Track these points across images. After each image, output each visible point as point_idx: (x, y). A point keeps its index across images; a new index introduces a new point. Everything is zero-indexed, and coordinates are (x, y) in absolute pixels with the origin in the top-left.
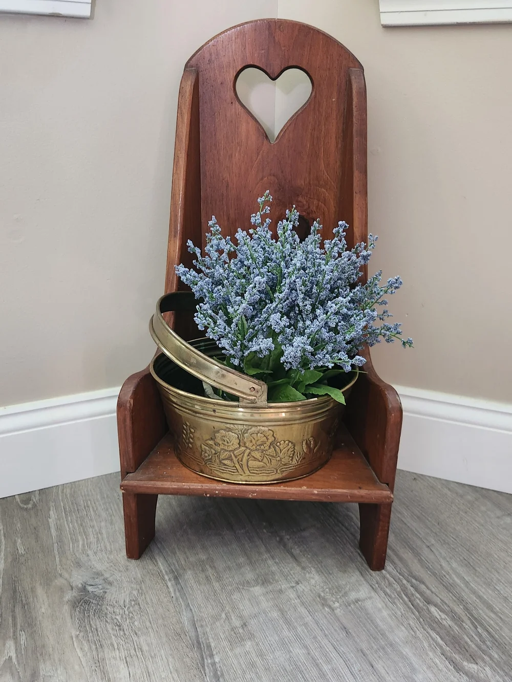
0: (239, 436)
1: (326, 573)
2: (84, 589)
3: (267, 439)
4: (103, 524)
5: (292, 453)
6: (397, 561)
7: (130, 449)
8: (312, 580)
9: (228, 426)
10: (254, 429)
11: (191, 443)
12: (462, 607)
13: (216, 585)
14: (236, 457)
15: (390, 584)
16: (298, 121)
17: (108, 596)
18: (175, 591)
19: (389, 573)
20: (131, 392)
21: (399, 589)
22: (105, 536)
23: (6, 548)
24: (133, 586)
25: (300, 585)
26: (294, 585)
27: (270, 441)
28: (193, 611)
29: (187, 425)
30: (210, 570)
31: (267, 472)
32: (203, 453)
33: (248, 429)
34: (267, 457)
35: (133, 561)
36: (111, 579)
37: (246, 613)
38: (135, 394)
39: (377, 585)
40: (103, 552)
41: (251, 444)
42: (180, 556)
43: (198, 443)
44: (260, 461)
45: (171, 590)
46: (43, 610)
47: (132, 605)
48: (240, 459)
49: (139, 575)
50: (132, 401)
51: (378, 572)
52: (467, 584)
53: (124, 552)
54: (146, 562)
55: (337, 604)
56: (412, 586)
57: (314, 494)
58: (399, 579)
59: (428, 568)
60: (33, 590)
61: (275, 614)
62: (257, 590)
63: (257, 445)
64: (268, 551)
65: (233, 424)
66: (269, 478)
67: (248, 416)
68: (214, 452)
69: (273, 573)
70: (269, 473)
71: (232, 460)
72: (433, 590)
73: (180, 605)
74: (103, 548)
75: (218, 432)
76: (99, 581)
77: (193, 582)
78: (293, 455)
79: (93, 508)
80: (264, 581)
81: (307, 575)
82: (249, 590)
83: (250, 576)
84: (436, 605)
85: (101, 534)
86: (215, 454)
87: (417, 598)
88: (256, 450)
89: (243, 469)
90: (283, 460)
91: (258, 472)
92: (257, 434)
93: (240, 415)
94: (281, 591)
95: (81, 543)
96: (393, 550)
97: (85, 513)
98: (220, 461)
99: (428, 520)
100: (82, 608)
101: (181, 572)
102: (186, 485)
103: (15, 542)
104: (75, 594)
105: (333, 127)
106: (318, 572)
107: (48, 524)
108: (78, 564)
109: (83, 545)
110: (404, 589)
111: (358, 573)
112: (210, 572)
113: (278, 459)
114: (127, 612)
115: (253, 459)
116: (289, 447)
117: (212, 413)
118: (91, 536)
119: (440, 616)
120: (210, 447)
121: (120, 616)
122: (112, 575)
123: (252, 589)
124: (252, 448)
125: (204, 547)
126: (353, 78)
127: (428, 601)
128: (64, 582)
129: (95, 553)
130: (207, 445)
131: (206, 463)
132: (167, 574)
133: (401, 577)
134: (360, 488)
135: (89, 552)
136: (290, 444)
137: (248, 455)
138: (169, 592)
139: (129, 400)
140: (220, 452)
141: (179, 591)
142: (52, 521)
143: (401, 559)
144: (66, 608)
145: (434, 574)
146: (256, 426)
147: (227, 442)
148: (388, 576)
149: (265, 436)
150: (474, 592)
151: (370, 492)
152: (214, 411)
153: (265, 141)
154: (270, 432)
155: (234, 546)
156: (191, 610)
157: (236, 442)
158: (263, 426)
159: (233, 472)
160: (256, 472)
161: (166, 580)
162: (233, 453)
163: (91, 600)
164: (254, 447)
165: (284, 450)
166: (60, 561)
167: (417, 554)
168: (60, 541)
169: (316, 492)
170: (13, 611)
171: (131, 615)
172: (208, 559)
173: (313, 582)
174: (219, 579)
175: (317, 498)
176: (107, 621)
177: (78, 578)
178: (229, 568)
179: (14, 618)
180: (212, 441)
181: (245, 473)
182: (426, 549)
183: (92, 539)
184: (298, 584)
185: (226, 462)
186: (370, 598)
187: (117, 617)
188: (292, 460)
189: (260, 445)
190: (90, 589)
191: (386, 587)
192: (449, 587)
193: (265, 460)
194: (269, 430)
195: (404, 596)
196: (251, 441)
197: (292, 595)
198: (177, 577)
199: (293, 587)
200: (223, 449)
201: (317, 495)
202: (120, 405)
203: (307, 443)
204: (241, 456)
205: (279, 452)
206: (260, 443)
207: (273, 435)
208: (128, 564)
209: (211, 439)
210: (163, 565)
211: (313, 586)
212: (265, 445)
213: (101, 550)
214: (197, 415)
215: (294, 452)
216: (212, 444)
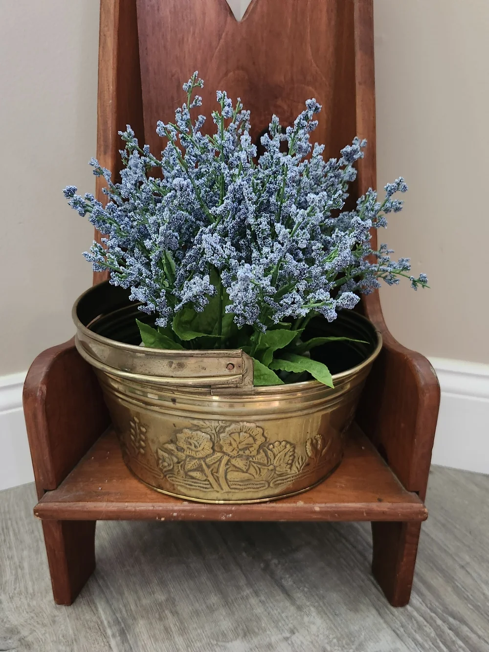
0: (213, 437)
1: (332, 614)
3: (255, 440)
4: (25, 553)
5: (291, 458)
7: (47, 457)
8: (312, 626)
9: (195, 422)
10: (233, 426)
11: (143, 448)
13: (179, 641)
14: (208, 467)
15: (420, 628)
19: (417, 610)
20: (43, 375)
21: (433, 634)
22: (27, 570)
24: (60, 648)
25: (297, 634)
26: (288, 636)
27: (259, 443)
29: (135, 422)
30: (169, 615)
31: (255, 486)
32: (160, 461)
33: (226, 427)
34: (255, 465)
35: (64, 608)
36: (30, 639)
38: (50, 378)
39: (402, 630)
40: (22, 597)
41: (231, 448)
42: (130, 598)
43: (154, 447)
44: (243, 472)
48: (215, 470)
49: (71, 632)
50: (44, 388)
51: (401, 609)
53: (51, 596)
54: (81, 610)
56: (450, 629)
57: (315, 512)
58: (431, 617)
59: (467, 599)
62: (237, 646)
63: (240, 450)
64: (250, 584)
65: (202, 419)
66: (257, 495)
67: (226, 409)
68: (175, 460)
69: (258, 619)
70: (258, 488)
71: (202, 471)
72: (480, 633)
74: (23, 589)
75: (180, 431)
76: (12, 643)
77: (145, 637)
78: (293, 460)
79: (14, 530)
80: (247, 631)
81: (306, 619)
82: (225, 648)
83: (226, 624)
85: (22, 568)
86: (178, 463)
87: (460, 647)
88: (240, 456)
89: (219, 485)
90: (278, 469)
91: (241, 487)
92: (239, 433)
93: (215, 407)
94: (270, 647)
98: (186, 474)
99: (456, 527)
101: (130, 622)
102: (130, 506)
106: (319, 613)
110: (441, 635)
111: (374, 612)
112: (171, 620)
113: (271, 467)
115: (234, 469)
116: (286, 450)
117: (171, 404)
118: (8, 572)
120: (170, 452)
122: (32, 631)
123: (229, 645)
124: (231, 454)
125: (163, 583)
129: (11, 598)
130: (166, 450)
131: (165, 476)
132: (110, 627)
133: (433, 615)
134: (380, 500)
135: (3, 598)
136: (288, 446)
137: (227, 464)
139: (40, 386)
140: (185, 460)
143: (429, 587)
146: (238, 422)
147: (195, 447)
148: (415, 614)
149: (251, 436)
151: (395, 505)
152: (174, 401)
154: (258, 429)
155: (204, 578)
157: (207, 445)
158: (248, 422)
159: (206, 488)
160: (238, 487)
161: (108, 637)
162: (204, 461)
164: (235, 452)
165: (280, 456)
167: (449, 579)
169: (317, 509)
172: (167, 600)
173: (314, 629)
174: (183, 631)
175: (319, 516)
178: (197, 613)
180: (172, 445)
181: (222, 489)
183: (9, 576)
184: (294, 633)
185: (194, 474)
188: (290, 468)
189: (245, 449)
191: (415, 631)
193: (252, 470)
194: (257, 427)
195: (440, 643)
196: (231, 444)
198: (124, 631)
199: (286, 639)
200: (189, 456)
201: (320, 512)
202: (28, 394)
203: (312, 444)
204: (216, 465)
205: (272, 458)
206: (244, 446)
207: (263, 434)
208: (56, 613)
209: (172, 442)
210: (105, 613)
211: (314, 635)
212: (251, 449)
213: (20, 593)
214: (149, 407)
215: (294, 457)
216: (173, 448)
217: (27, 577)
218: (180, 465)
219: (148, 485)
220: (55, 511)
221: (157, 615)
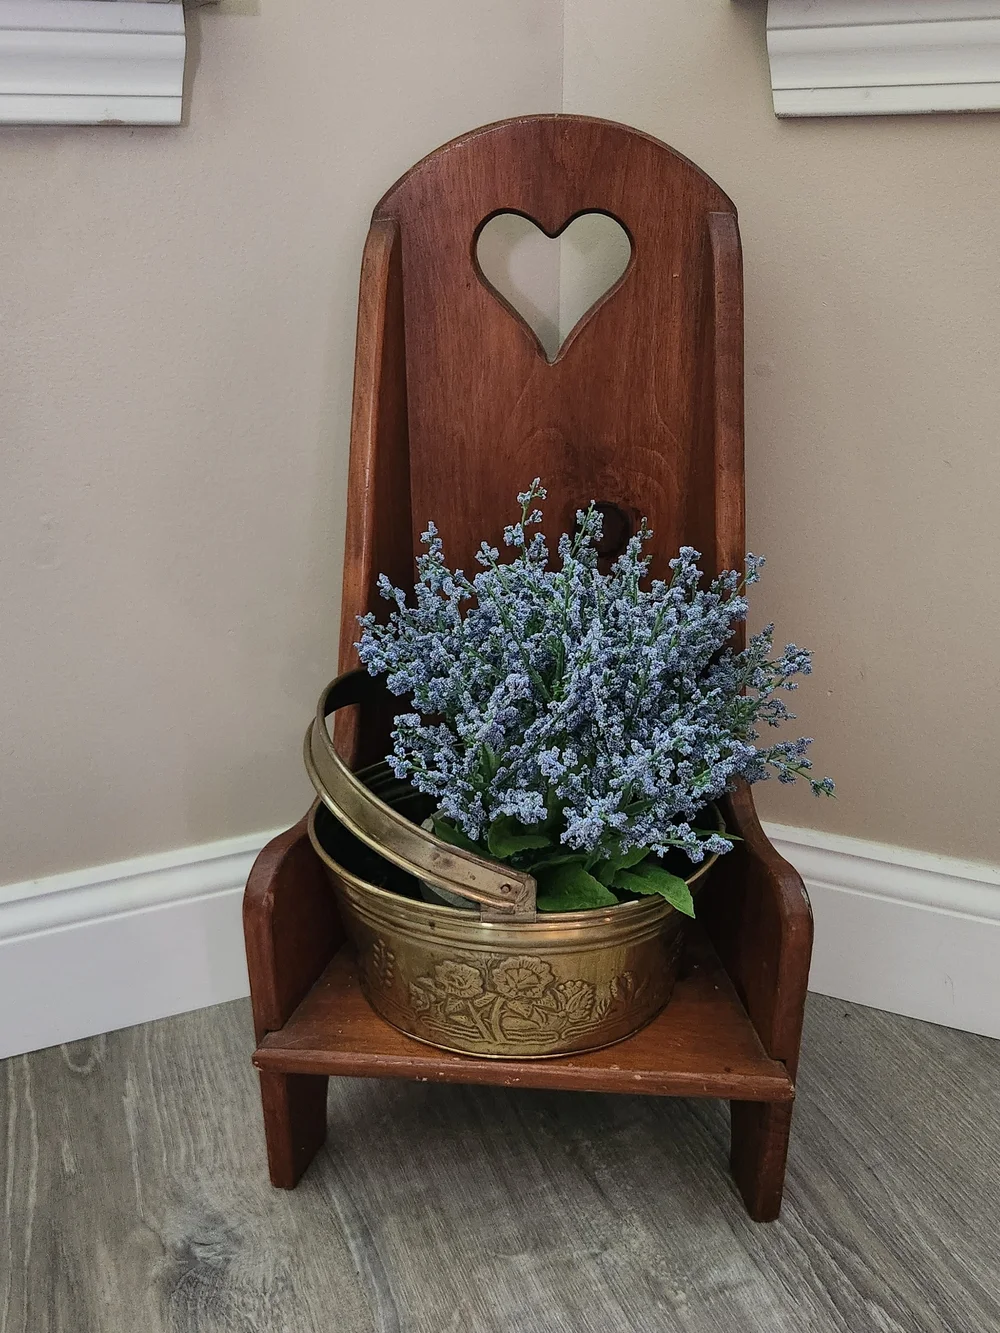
0: (483, 973)
1: (662, 1226)
2: (187, 1253)
3: (539, 978)
4: (227, 1110)
5: (590, 1002)
6: (805, 1201)
7: (271, 985)
8: (633, 1241)
9: (460, 953)
10: (510, 960)
11: (390, 979)
12: (933, 1307)
13: (444, 1249)
14: (478, 1010)
15: (789, 1253)
16: (601, 318)
17: (233, 1269)
18: (363, 1260)
19: (788, 1227)
20: (270, 879)
21: (806, 1264)
22: (230, 1136)
23: (41, 1160)
24: (281, 1246)
25: (610, 1250)
26: (597, 1251)
27: (544, 982)
28: (397, 1305)
29: (379, 945)
30: (432, 1214)
31: (541, 1038)
32: (413, 998)
33: (500, 961)
34: (540, 1010)
35: (283, 1192)
36: (240, 1231)
37: (500, 1312)
38: (278, 884)
39: (762, 1254)
40: (226, 1173)
41: (507, 988)
42: (376, 1183)
43: (404, 980)
44: (525, 1019)
45: (356, 1257)
46: (108, 1298)
47: (280, 1288)
48: (486, 1015)
49: (295, 1227)
50: (272, 898)
51: (764, 1225)
52: (946, 1254)
53: (265, 1174)
54: (307, 1196)
55: (682, 1296)
56: (834, 1258)
57: (634, 1081)
58: (808, 1240)
59: (868, 1217)
60: (90, 1253)
61: (557, 1315)
62: (524, 1261)
63: (520, 990)
64: (547, 1175)
65: (468, 950)
66: (546, 1049)
67: (503, 937)
68: (433, 998)
69: (557, 1225)
70: (543, 1040)
71: (468, 1015)
72: (877, 1267)
73: (372, 1292)
74: (226, 1162)
75: (440, 963)
76: (215, 1235)
77: (396, 1240)
78: (592, 1005)
79: (209, 1074)
80: (538, 1240)
81: (625, 1230)
82: (507, 1262)
83: (510, 1230)
84: (881, 1302)
85: (223, 1132)
86: (437, 1002)
87: (843, 1284)
88: (519, 998)
89: (492, 1033)
90: (571, 1016)
91: (522, 1038)
92: (518, 969)
93: (485, 936)
94: (570, 1265)
95: (183, 1151)
96: (798, 1176)
97: (194, 1085)
98: (447, 1017)
99: (870, 1107)
100: (183, 1293)
101: (376, 1217)
102: (381, 1059)
103: (58, 1149)
104: (169, 1264)
105: (675, 329)
106: (644, 1222)
107: (122, 1110)
108: (177, 1198)
109: (188, 1157)
110: (817, 1264)
111: (726, 1227)
112: (433, 1218)
113: (562, 1014)
114: (268, 1305)
115: (512, 1014)
116: (583, 992)
117: (429, 929)
118: (204, 1136)
119: (888, 1325)
120: (427, 989)
121: (255, 1313)
122: (242, 1222)
123: (514, 1259)
124: (508, 995)
125: (421, 1165)
126: (714, 233)
127: (867, 1294)
128: (150, 1236)
129: (211, 1174)
130: (421, 985)
131: (419, 1018)
132: (348, 1223)
133: (812, 1237)
134: (728, 1071)
135: (198, 1172)
136: (585, 986)
137: (502, 1008)
138: (352, 1262)
139: (266, 894)
140: (446, 1000)
141: (370, 1260)
142: (129, 1102)
143: (813, 1196)
144: (152, 1294)
145: (879, 1231)
146: (516, 955)
147: (460, 984)
148: (785, 1233)
150: (960, 1274)
151: (748, 1079)
152: (432, 925)
153: (538, 358)
154: (544, 965)
155: (481, 1162)
156: (393, 1301)
157: (476, 983)
158: (529, 956)
159: (473, 1037)
160: (518, 1037)
161: (347, 1237)
162: (472, 1003)
163: (201, 1278)
164: (513, 994)
165: (573, 1002)
166: (144, 1190)
167: (845, 1185)
168: (144, 1145)
169: (638, 1077)
170: (52, 1299)
171: (276, 1311)
172: (427, 1191)
173: (635, 1244)
174: (450, 1235)
175: (641, 1087)
176: (229, 1325)
177: (176, 1229)
178: (470, 1212)
179: (53, 1314)
180: (430, 980)
181: (495, 1039)
182: (864, 1173)
183: (205, 1142)
184: (606, 1249)
185: (457, 1018)
186: (749, 1282)
187: (250, 1316)
188: (589, 1015)
189: (525, 990)
190: (199, 1252)
191: (782, 1258)
192: (910, 1262)
193: (536, 1017)
194: (542, 962)
195: (817, 1280)
196: (507, 983)
197: (592, 1272)
198: (367, 1230)
199: (594, 1256)
200: (451, 994)
201: (640, 1083)
202: (250, 904)
203: (618, 984)
204: (488, 1009)
205: (563, 1001)
206: (523, 987)
207: (550, 972)
208: (273, 1198)
209: (428, 975)
210: (341, 1203)
211: (635, 1253)
212: (534, 990)
213: (223, 1168)
214: (399, 929)
215: (595, 1001)
216: (430, 984)
217: (231, 1144)
218: (439, 1005)
219: (397, 1028)
220: (281, 1060)
221: (414, 1212)
